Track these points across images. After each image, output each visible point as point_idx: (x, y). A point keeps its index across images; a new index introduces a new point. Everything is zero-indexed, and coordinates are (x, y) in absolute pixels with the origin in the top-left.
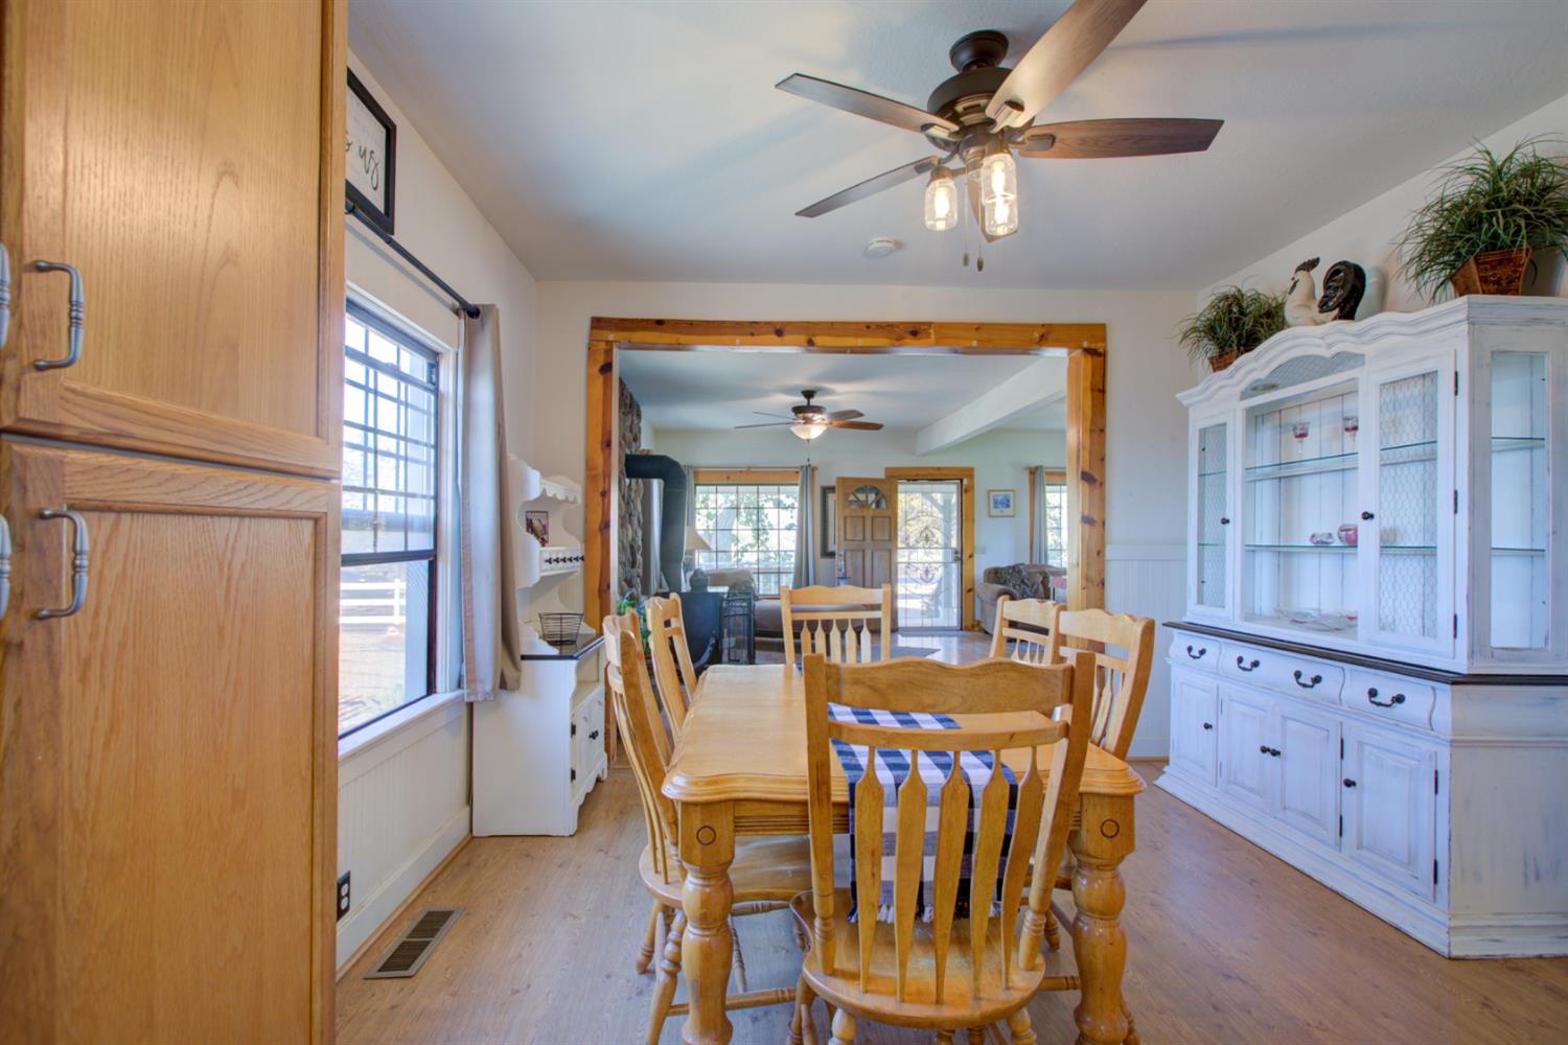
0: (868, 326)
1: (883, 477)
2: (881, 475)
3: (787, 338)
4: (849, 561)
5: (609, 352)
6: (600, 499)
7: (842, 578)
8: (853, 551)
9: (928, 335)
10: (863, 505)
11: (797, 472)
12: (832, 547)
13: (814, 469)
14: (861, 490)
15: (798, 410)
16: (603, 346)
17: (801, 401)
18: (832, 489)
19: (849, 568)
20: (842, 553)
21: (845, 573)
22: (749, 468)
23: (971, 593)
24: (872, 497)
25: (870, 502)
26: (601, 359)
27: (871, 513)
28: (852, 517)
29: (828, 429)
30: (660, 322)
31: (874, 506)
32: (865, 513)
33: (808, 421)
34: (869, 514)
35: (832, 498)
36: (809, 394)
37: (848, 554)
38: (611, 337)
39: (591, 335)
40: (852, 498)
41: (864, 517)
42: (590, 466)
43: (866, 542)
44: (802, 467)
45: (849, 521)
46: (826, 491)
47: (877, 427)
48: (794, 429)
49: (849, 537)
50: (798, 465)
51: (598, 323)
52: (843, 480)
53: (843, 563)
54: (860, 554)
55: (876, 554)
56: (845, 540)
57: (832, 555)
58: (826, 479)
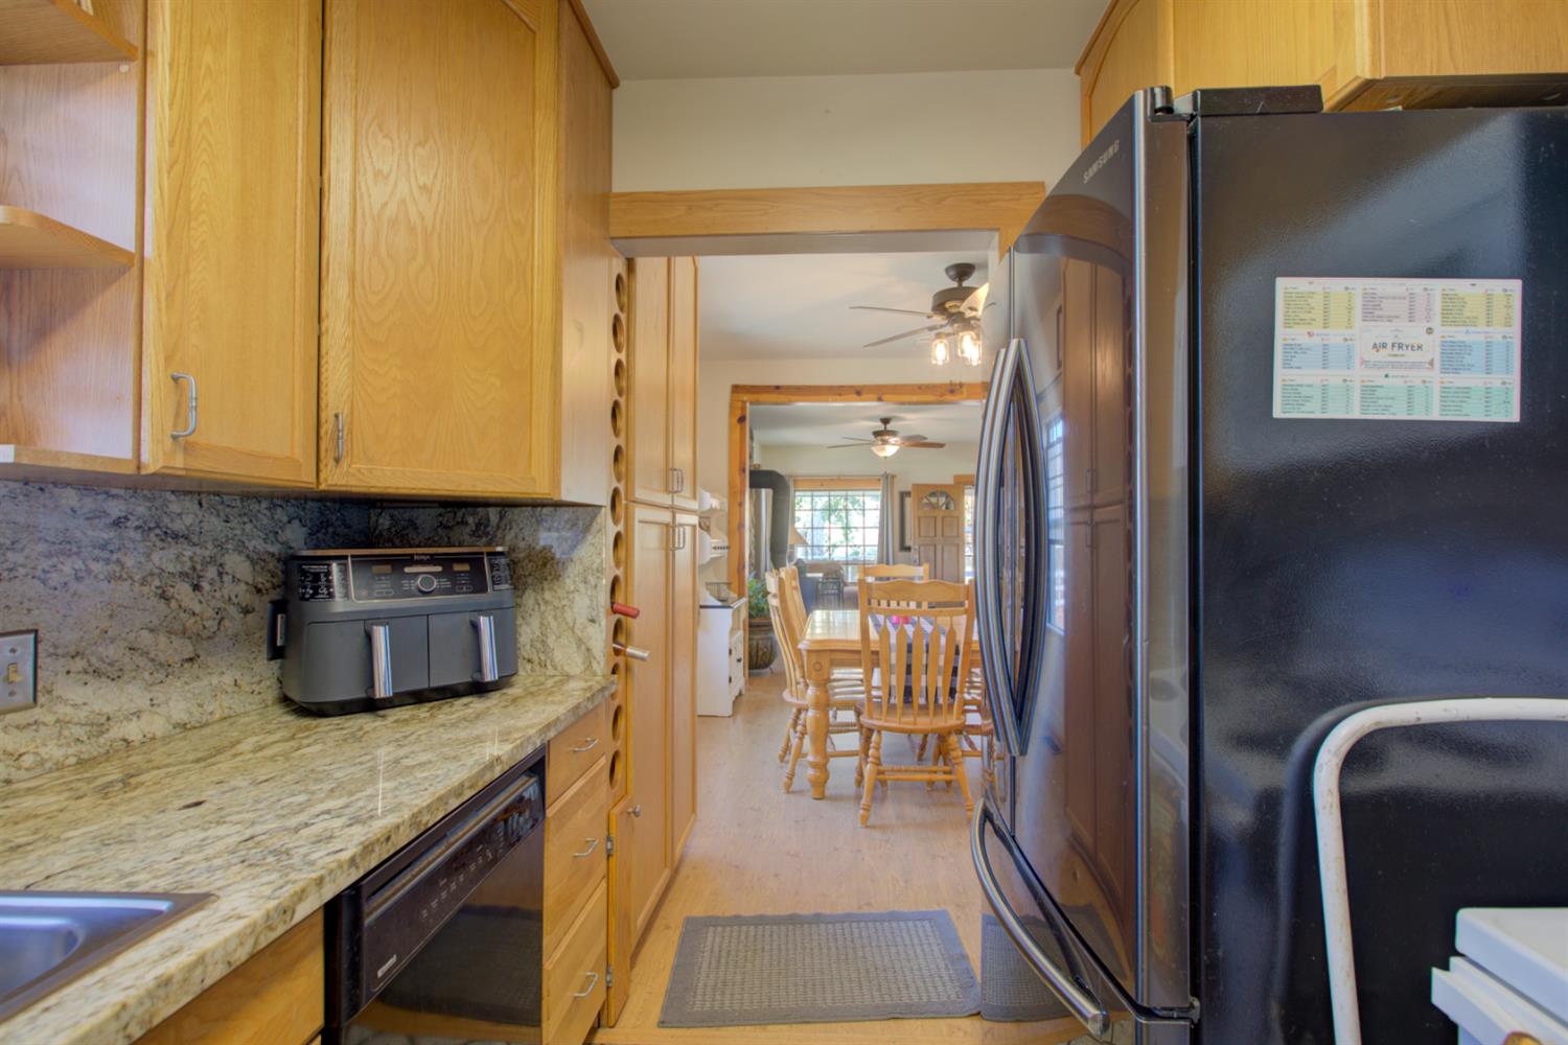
0: (920, 387)
1: (955, 482)
2: (950, 481)
3: (864, 396)
4: (922, 554)
5: (743, 409)
6: (738, 508)
8: (924, 545)
9: (962, 393)
10: (934, 507)
11: (880, 480)
12: (908, 543)
13: (893, 477)
14: (933, 494)
15: (877, 434)
16: (740, 404)
17: (880, 426)
18: (908, 494)
19: (922, 560)
20: (917, 547)
22: (839, 476)
24: (943, 500)
25: (940, 504)
26: (738, 414)
27: (941, 514)
28: (927, 517)
29: (901, 448)
30: (778, 388)
31: (944, 508)
32: (936, 513)
33: (885, 442)
34: (939, 514)
35: (908, 501)
36: (886, 421)
37: (922, 548)
38: (745, 398)
39: (732, 397)
40: (925, 501)
41: (935, 518)
42: (731, 485)
43: (937, 538)
44: (883, 475)
45: (923, 520)
46: (904, 495)
47: (940, 445)
48: (873, 448)
49: (922, 534)
51: (736, 389)
52: (917, 486)
53: (917, 553)
54: (932, 548)
55: (946, 548)
56: (919, 536)
57: (908, 549)
58: (903, 485)
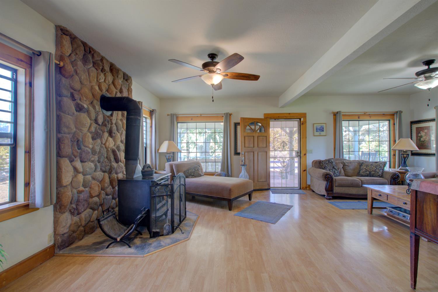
1: (263, 117)
4: (246, 157)
7: (243, 165)
8: (248, 152)
10: (254, 131)
11: (223, 116)
12: (239, 151)
13: (230, 115)
14: (252, 124)
15: (205, 65)
18: (239, 124)
19: (246, 160)
20: (243, 153)
21: (245, 163)
22: (201, 114)
23: (305, 172)
24: (258, 126)
25: (256, 129)
27: (257, 134)
28: (248, 136)
31: (258, 131)
32: (254, 134)
33: (211, 72)
34: (256, 135)
35: (239, 128)
36: (213, 56)
37: (246, 154)
40: (248, 127)
41: (254, 136)
43: (255, 148)
44: (225, 114)
45: (246, 138)
46: (236, 125)
48: (202, 76)
50: (224, 113)
52: (243, 119)
53: (244, 158)
54: (252, 153)
55: (260, 154)
56: (245, 147)
57: (239, 154)
58: (236, 119)
